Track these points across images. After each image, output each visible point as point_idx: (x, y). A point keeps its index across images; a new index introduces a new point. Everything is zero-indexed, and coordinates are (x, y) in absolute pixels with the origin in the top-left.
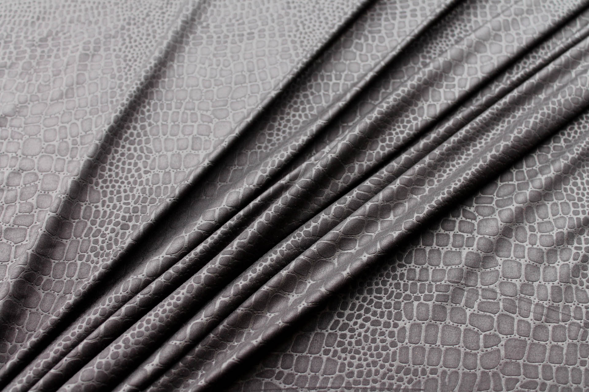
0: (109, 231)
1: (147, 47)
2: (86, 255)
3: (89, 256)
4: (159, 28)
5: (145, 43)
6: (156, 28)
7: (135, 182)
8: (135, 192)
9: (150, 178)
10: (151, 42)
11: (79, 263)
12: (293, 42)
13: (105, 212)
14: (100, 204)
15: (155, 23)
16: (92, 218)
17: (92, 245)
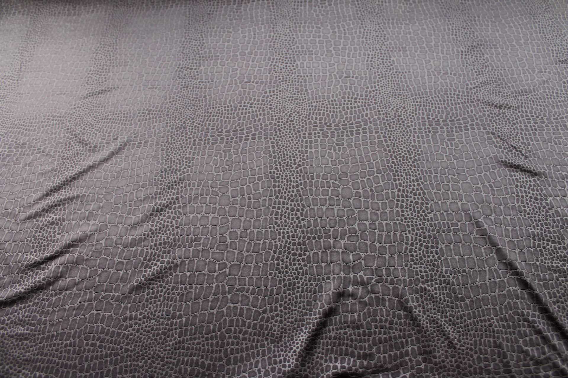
0: (285, 257)
1: (290, 137)
2: (273, 272)
3: (275, 273)
4: (297, 125)
5: (289, 134)
6: (295, 125)
7: (297, 226)
8: (298, 233)
9: (306, 223)
10: (292, 134)
11: (270, 277)
12: (384, 137)
13: (281, 245)
14: (277, 240)
15: (294, 122)
16: (273, 249)
17: (276, 266)
